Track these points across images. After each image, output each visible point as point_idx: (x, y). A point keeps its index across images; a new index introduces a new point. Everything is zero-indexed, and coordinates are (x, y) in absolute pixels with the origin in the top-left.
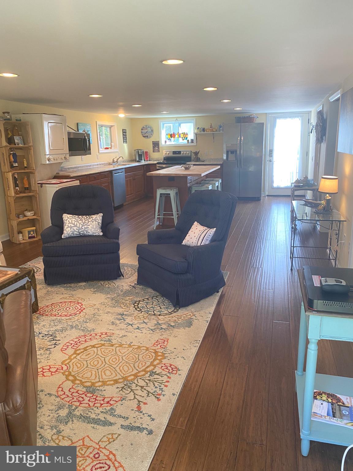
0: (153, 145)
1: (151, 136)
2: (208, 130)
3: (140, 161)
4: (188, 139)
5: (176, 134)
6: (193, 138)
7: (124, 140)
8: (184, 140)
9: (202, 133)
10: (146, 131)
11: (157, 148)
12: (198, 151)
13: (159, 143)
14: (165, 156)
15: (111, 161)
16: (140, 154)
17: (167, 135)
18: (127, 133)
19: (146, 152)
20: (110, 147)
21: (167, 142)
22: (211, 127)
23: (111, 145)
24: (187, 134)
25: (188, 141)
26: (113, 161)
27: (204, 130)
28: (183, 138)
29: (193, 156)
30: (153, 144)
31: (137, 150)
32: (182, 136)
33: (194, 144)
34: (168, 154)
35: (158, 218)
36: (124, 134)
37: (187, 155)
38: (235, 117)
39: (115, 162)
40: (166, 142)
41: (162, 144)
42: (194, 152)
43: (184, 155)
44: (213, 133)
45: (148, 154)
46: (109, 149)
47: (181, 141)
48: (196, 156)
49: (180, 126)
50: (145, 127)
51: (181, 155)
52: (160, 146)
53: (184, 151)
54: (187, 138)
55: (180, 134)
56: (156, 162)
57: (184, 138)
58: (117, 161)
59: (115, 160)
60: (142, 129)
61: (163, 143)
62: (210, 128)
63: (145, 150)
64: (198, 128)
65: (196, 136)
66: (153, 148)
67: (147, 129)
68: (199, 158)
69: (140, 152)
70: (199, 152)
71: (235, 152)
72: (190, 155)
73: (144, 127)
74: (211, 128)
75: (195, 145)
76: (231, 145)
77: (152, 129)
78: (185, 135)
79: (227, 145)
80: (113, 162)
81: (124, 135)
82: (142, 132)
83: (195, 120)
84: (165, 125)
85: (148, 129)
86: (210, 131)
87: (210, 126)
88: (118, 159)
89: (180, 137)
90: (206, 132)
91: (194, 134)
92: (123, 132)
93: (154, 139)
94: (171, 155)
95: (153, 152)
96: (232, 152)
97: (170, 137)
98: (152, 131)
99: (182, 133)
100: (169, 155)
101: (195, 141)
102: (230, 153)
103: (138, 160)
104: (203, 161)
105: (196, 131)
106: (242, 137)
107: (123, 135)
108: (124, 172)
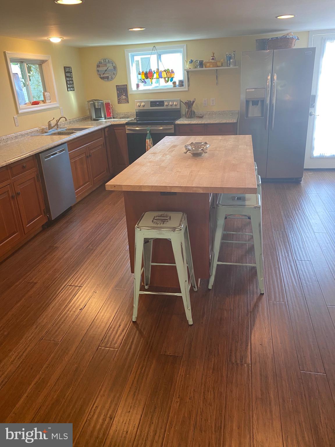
0: (118, 92)
1: (114, 76)
2: (208, 64)
3: (98, 120)
4: (174, 80)
5: (155, 73)
6: (182, 79)
7: (69, 86)
8: (168, 81)
9: (199, 69)
10: (105, 68)
11: (124, 97)
12: (192, 101)
13: (127, 88)
14: (139, 110)
15: (45, 126)
16: (97, 107)
17: (139, 74)
18: (73, 73)
19: (108, 105)
20: (43, 99)
21: (140, 85)
22: (213, 59)
23: (44, 96)
24: (173, 72)
25: (174, 83)
26: (49, 125)
27: (201, 64)
28: (167, 79)
29: (184, 110)
30: (117, 90)
31: (92, 101)
32: (164, 75)
33: (185, 88)
34: (143, 106)
35: (141, 295)
36: (68, 75)
37: (174, 107)
38: (256, 40)
39: (52, 128)
40: (138, 86)
41: (132, 88)
42: (185, 102)
43: (169, 107)
44: (217, 70)
45: (111, 106)
46: (41, 104)
47: (163, 84)
48: (188, 108)
49: (160, 58)
50: (102, 61)
51: (164, 107)
52: (129, 93)
53: (170, 101)
54: (172, 78)
55: (161, 72)
56: (123, 121)
57: (169, 78)
58: (57, 124)
59: (53, 123)
60: (98, 66)
61: (134, 87)
62: (211, 61)
63: (105, 102)
64: (192, 61)
65: (188, 74)
66: (118, 97)
67: (106, 65)
68: (194, 111)
69: (96, 104)
70: (194, 102)
71: (259, 103)
72: (179, 107)
73: (100, 63)
74: (213, 61)
75: (187, 89)
76: (253, 90)
77: (114, 65)
78: (169, 74)
79: (247, 90)
80: (50, 127)
81: (68, 77)
82: (98, 71)
83: (185, 47)
84: (135, 57)
85: (108, 65)
86: (211, 66)
87: (211, 58)
88: (58, 121)
89: (160, 77)
90: (206, 67)
91: (185, 73)
92: (66, 72)
93: (118, 81)
94: (148, 107)
95: (118, 103)
96: (255, 103)
97: (144, 78)
98: (115, 68)
99: (165, 71)
100: (145, 108)
101: (186, 84)
102: (251, 104)
103: (94, 117)
104: (201, 117)
105: (188, 66)
106: (275, 74)
107: (66, 77)
108: (67, 149)
